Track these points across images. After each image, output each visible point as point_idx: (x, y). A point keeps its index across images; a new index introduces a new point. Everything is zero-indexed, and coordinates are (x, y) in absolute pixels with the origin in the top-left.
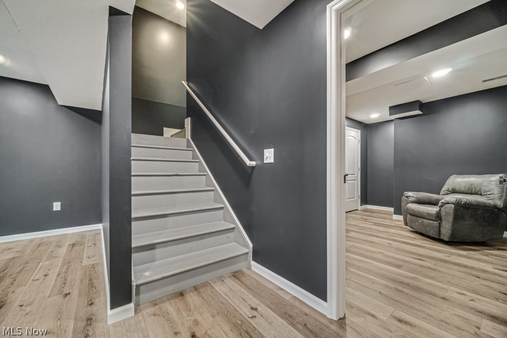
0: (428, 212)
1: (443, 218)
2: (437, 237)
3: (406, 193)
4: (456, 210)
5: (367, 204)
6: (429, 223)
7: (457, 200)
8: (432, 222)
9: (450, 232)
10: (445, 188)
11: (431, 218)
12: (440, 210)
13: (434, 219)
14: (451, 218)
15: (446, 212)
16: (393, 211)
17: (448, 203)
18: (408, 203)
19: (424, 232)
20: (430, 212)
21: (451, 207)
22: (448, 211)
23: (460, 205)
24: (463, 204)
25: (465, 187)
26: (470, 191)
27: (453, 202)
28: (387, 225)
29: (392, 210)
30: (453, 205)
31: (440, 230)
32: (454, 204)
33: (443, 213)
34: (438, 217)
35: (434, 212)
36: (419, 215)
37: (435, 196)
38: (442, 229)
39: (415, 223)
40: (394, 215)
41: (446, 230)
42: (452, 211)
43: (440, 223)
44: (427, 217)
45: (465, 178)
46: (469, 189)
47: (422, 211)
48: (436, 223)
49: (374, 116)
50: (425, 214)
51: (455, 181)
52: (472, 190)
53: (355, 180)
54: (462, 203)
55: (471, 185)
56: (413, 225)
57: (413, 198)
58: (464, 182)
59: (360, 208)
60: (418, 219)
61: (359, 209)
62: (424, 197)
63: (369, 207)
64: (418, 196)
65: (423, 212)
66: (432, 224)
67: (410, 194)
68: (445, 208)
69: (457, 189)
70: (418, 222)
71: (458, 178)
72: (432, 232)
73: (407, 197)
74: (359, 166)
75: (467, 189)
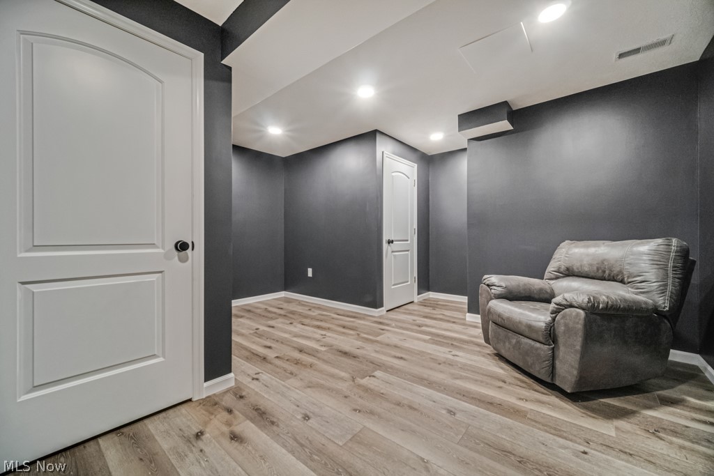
0: (529, 322)
1: (561, 340)
2: (549, 380)
3: (486, 276)
4: (588, 324)
5: (428, 289)
6: (532, 347)
7: (590, 299)
8: (538, 345)
9: (575, 372)
10: (552, 267)
11: (534, 336)
12: (554, 319)
13: (541, 339)
14: (578, 343)
15: (566, 325)
16: (467, 301)
17: (571, 306)
18: (491, 299)
19: (520, 364)
20: (534, 323)
21: (578, 314)
22: (571, 325)
23: (596, 311)
24: (602, 309)
25: (591, 265)
26: (600, 274)
27: (584, 305)
28: (455, 339)
29: (464, 299)
30: (582, 312)
31: (553, 366)
32: (583, 309)
33: (560, 329)
34: (550, 335)
35: (543, 325)
36: (512, 328)
37: (535, 283)
38: (558, 363)
39: (505, 343)
40: (468, 314)
41: (568, 368)
42: (580, 326)
43: (553, 349)
44: (527, 333)
45: (588, 247)
46: (598, 269)
47: (517, 321)
48: (545, 349)
49: (437, 138)
50: (523, 328)
51: (570, 252)
52: (604, 272)
53: (408, 251)
54: (601, 307)
55: (603, 262)
56: (500, 346)
57: (500, 289)
58: (588, 255)
59: (416, 298)
60: (510, 334)
61: (416, 301)
62: (519, 286)
63: (432, 295)
64: (508, 284)
65: (520, 322)
66: (537, 349)
67: (494, 279)
68: (564, 317)
69: (575, 268)
70: (510, 343)
71: (576, 247)
72: (537, 369)
73: (488, 285)
74: (415, 226)
75: (595, 268)
